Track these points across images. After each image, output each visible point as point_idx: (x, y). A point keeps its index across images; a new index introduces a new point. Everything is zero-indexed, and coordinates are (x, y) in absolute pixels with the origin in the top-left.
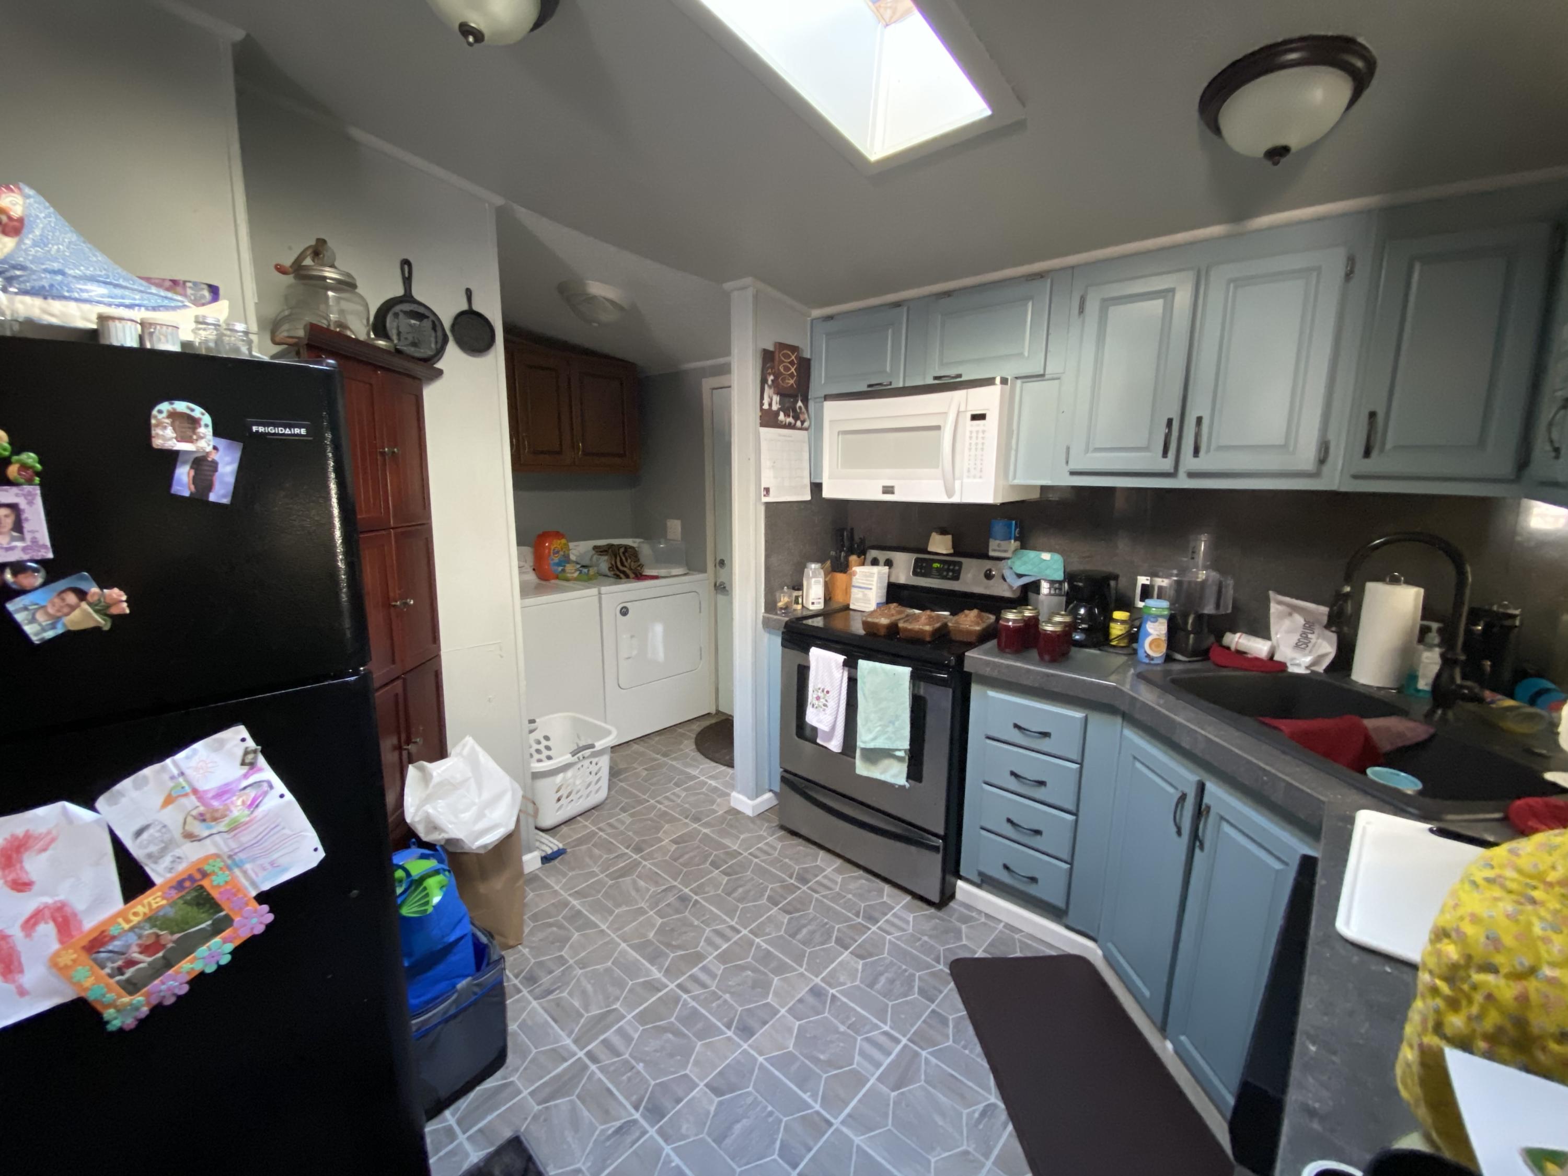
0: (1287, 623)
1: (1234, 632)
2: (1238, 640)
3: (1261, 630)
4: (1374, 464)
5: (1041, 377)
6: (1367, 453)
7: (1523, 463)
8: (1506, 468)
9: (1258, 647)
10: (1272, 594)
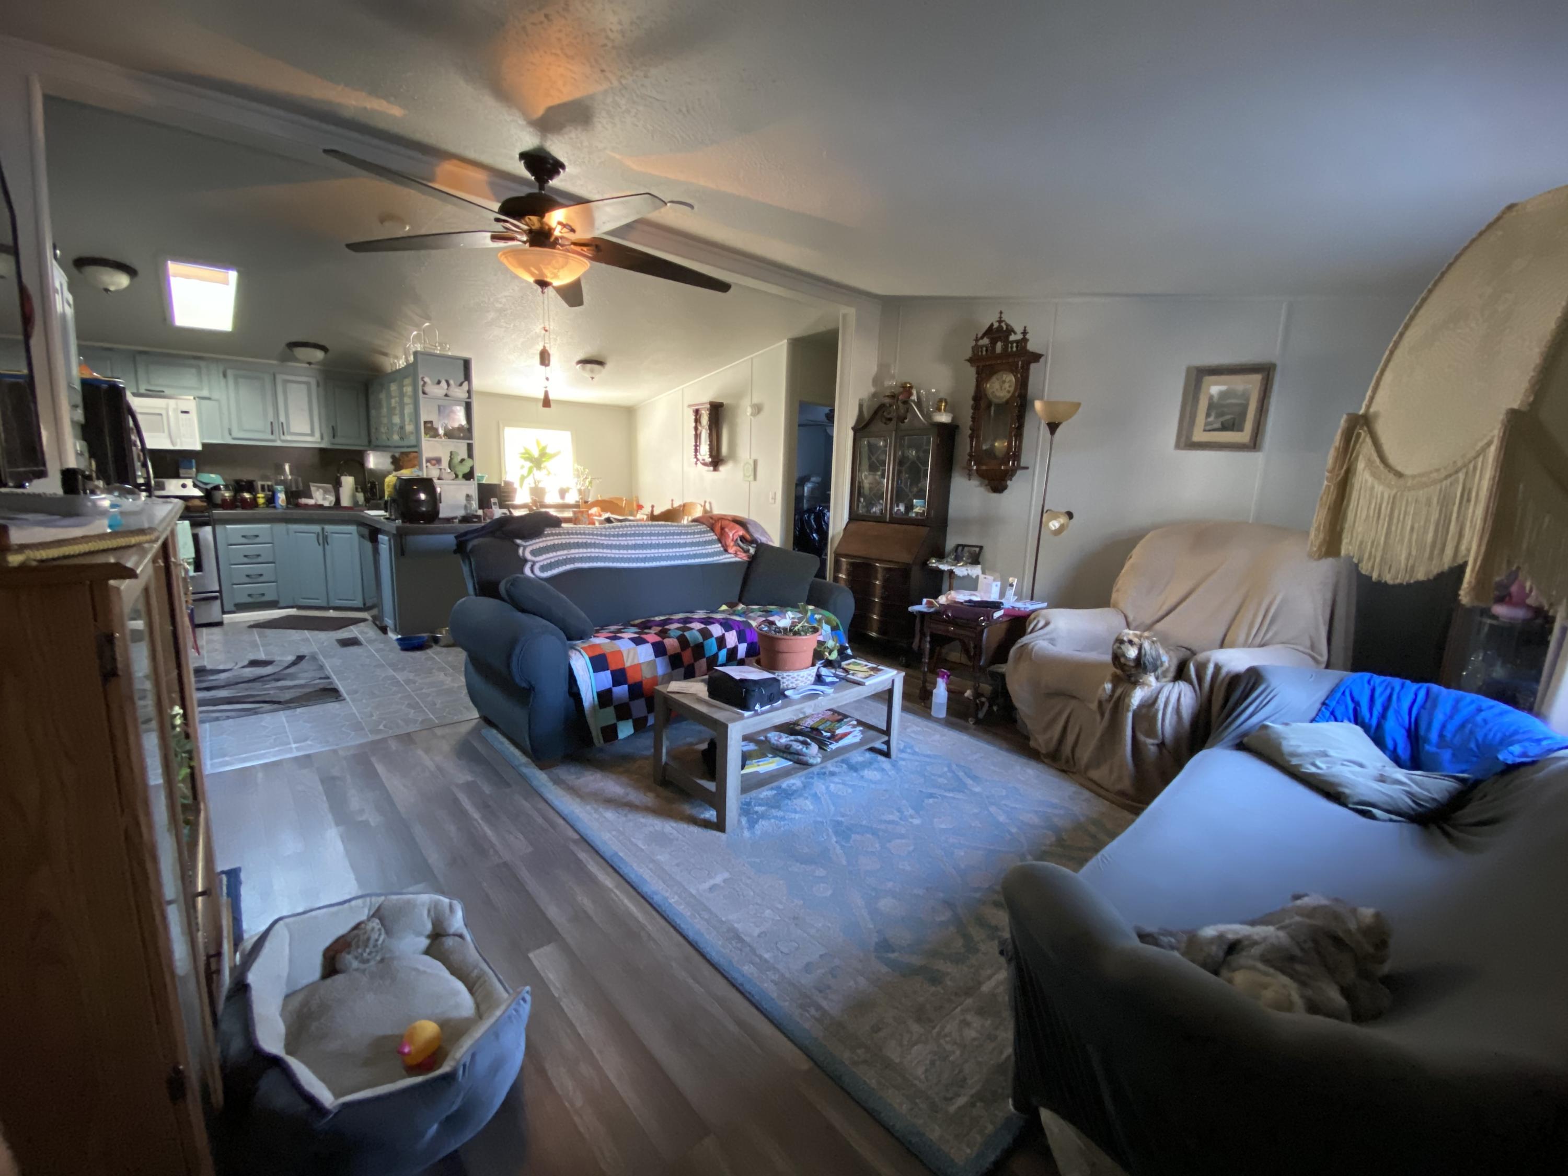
0: (318, 493)
1: (301, 498)
2: (304, 501)
3: (310, 497)
4: (338, 440)
5: (209, 399)
6: (334, 437)
7: (370, 442)
8: (366, 442)
9: (311, 502)
10: (311, 484)
